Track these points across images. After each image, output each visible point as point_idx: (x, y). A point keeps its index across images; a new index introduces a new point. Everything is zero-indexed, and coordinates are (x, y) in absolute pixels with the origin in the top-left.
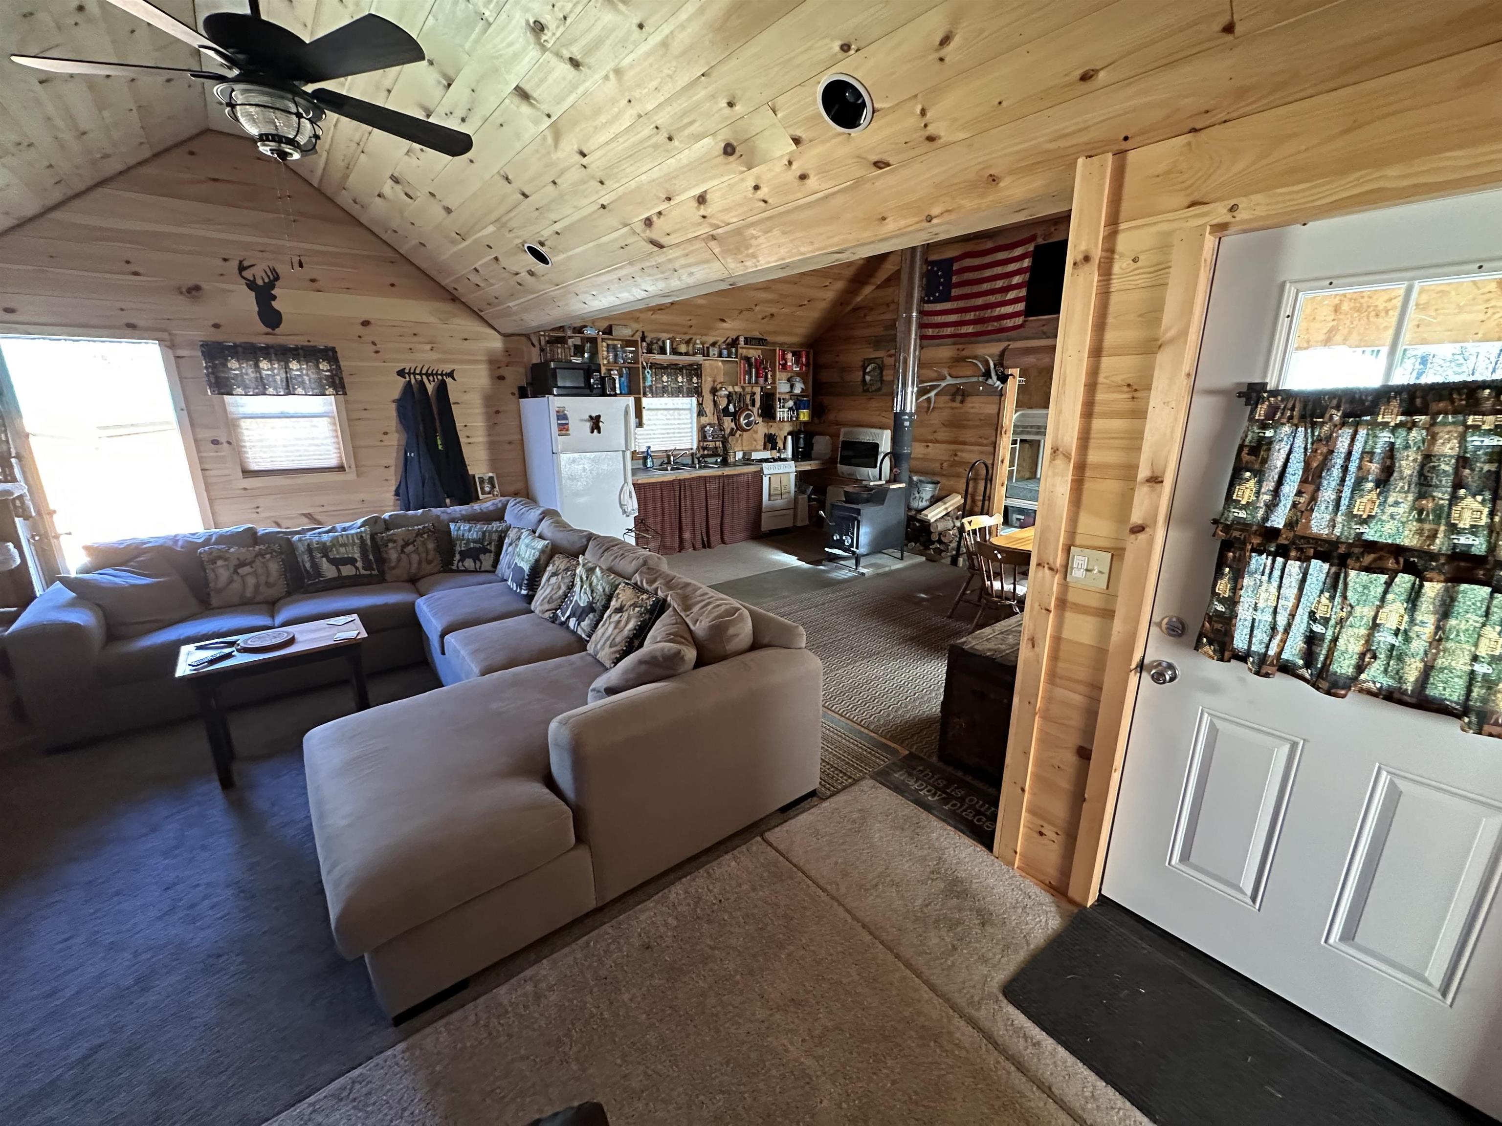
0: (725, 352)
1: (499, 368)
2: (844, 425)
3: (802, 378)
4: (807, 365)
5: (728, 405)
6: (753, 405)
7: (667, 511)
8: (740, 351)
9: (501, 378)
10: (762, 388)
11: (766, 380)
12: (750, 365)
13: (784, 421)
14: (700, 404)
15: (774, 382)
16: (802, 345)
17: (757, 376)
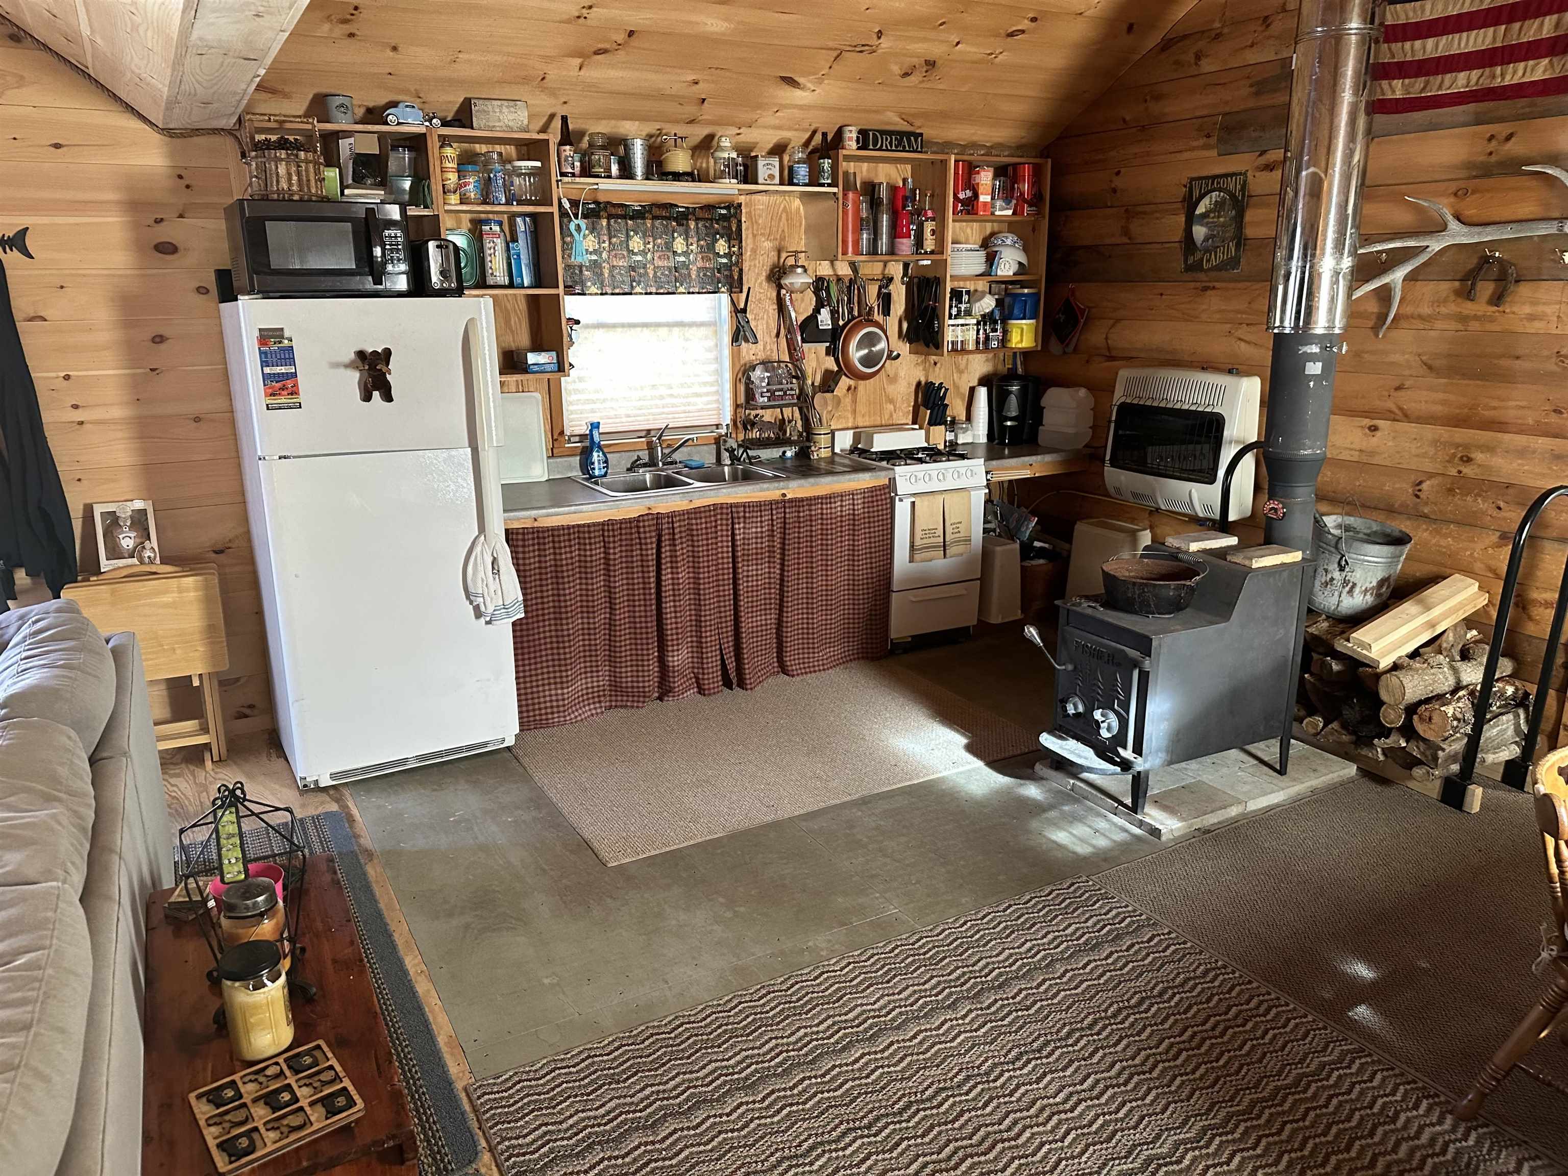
0: (802, 171)
1: (159, 221)
2: (1130, 360)
3: (1020, 237)
4: (1036, 200)
5: (817, 311)
6: (886, 311)
7: (621, 598)
8: (844, 166)
9: (167, 249)
10: (906, 266)
11: (919, 242)
12: (874, 204)
13: (964, 351)
14: (739, 312)
15: (940, 249)
16: (1020, 148)
17: (895, 233)
